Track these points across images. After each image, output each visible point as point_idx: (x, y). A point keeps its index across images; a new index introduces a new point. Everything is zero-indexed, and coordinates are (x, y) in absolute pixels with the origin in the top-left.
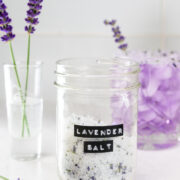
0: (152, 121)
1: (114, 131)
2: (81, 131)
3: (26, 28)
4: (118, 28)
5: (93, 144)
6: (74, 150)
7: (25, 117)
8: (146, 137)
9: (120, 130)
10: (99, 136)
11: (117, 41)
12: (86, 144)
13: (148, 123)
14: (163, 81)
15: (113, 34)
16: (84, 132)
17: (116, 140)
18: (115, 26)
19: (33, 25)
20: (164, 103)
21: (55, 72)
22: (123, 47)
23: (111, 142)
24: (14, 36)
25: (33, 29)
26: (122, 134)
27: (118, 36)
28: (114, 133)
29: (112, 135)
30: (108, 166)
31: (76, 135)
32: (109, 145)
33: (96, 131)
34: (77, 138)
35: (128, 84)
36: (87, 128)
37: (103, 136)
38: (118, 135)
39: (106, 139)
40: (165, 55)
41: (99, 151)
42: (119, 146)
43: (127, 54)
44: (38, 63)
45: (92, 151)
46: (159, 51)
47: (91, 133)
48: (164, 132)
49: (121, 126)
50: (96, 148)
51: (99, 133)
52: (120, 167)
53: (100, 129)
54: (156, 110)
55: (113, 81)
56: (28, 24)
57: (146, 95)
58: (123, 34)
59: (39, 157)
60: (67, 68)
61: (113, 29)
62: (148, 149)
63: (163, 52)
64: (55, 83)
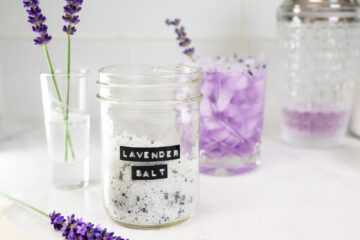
0: (223, 141)
1: (169, 152)
2: (128, 154)
3: (65, 29)
4: (182, 28)
5: (143, 169)
6: (121, 177)
7: (68, 137)
8: (216, 160)
9: (176, 153)
10: (150, 159)
11: (181, 44)
12: (134, 169)
13: (219, 144)
14: (237, 93)
15: (176, 36)
16: (132, 155)
17: (171, 165)
18: (179, 27)
19: (72, 25)
20: (239, 119)
21: (98, 82)
22: (189, 52)
23: (165, 167)
24: (50, 38)
25: (74, 30)
26: (178, 157)
27: (183, 39)
28: (169, 156)
29: (165, 158)
30: (162, 196)
31: (122, 158)
32: (162, 170)
33: (146, 153)
34: (123, 162)
35: (188, 96)
36: (136, 150)
37: (155, 160)
38: (173, 158)
39: (159, 163)
40: (241, 61)
41: (151, 178)
42: (175, 172)
43: (194, 61)
44: (83, 71)
45: (142, 178)
46: (235, 56)
47: (140, 156)
48: (238, 154)
49: (177, 147)
50: (146, 174)
51: (150, 155)
52: (177, 196)
53: (151, 150)
54: (229, 128)
55: (175, 93)
56: (67, 24)
57: (216, 110)
58: (188, 36)
59: (86, 184)
60: (110, 77)
61: (177, 31)
62: (220, 175)
63: (239, 57)
64: (98, 96)
